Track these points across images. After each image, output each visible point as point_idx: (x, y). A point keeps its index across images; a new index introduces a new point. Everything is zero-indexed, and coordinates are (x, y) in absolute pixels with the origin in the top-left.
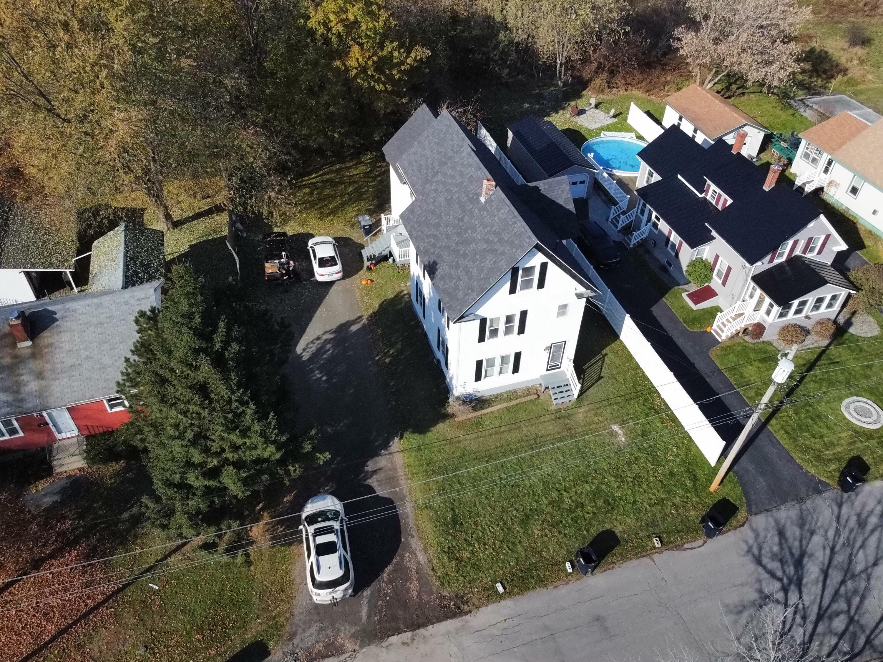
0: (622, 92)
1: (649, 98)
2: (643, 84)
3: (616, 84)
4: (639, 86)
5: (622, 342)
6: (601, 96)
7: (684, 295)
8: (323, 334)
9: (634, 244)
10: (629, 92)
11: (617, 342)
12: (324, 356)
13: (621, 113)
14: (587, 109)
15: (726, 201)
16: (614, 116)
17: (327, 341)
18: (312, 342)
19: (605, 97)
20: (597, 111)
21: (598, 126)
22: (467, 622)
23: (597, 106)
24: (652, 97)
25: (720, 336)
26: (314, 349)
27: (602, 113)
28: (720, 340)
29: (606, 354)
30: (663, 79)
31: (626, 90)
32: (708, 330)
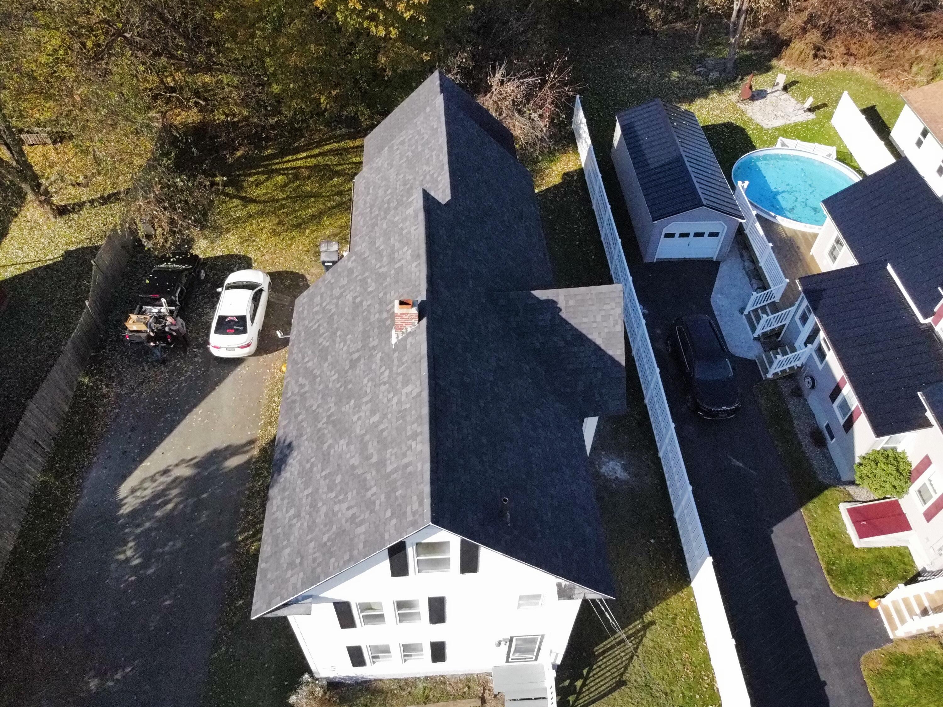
0: (837, 67)
1: (880, 82)
2: (877, 57)
3: (831, 52)
4: (868, 59)
6: (799, 70)
7: (843, 507)
8: (177, 465)
9: (776, 374)
10: (849, 67)
12: (158, 513)
13: (825, 105)
14: (769, 91)
16: (811, 110)
17: (177, 481)
18: (153, 479)
19: (806, 73)
20: (785, 96)
21: (778, 123)
23: (785, 89)
24: (885, 80)
25: (894, 628)
26: (148, 493)
27: (792, 100)
28: (891, 637)
29: (652, 623)
30: (913, 51)
31: (844, 64)
32: (873, 604)
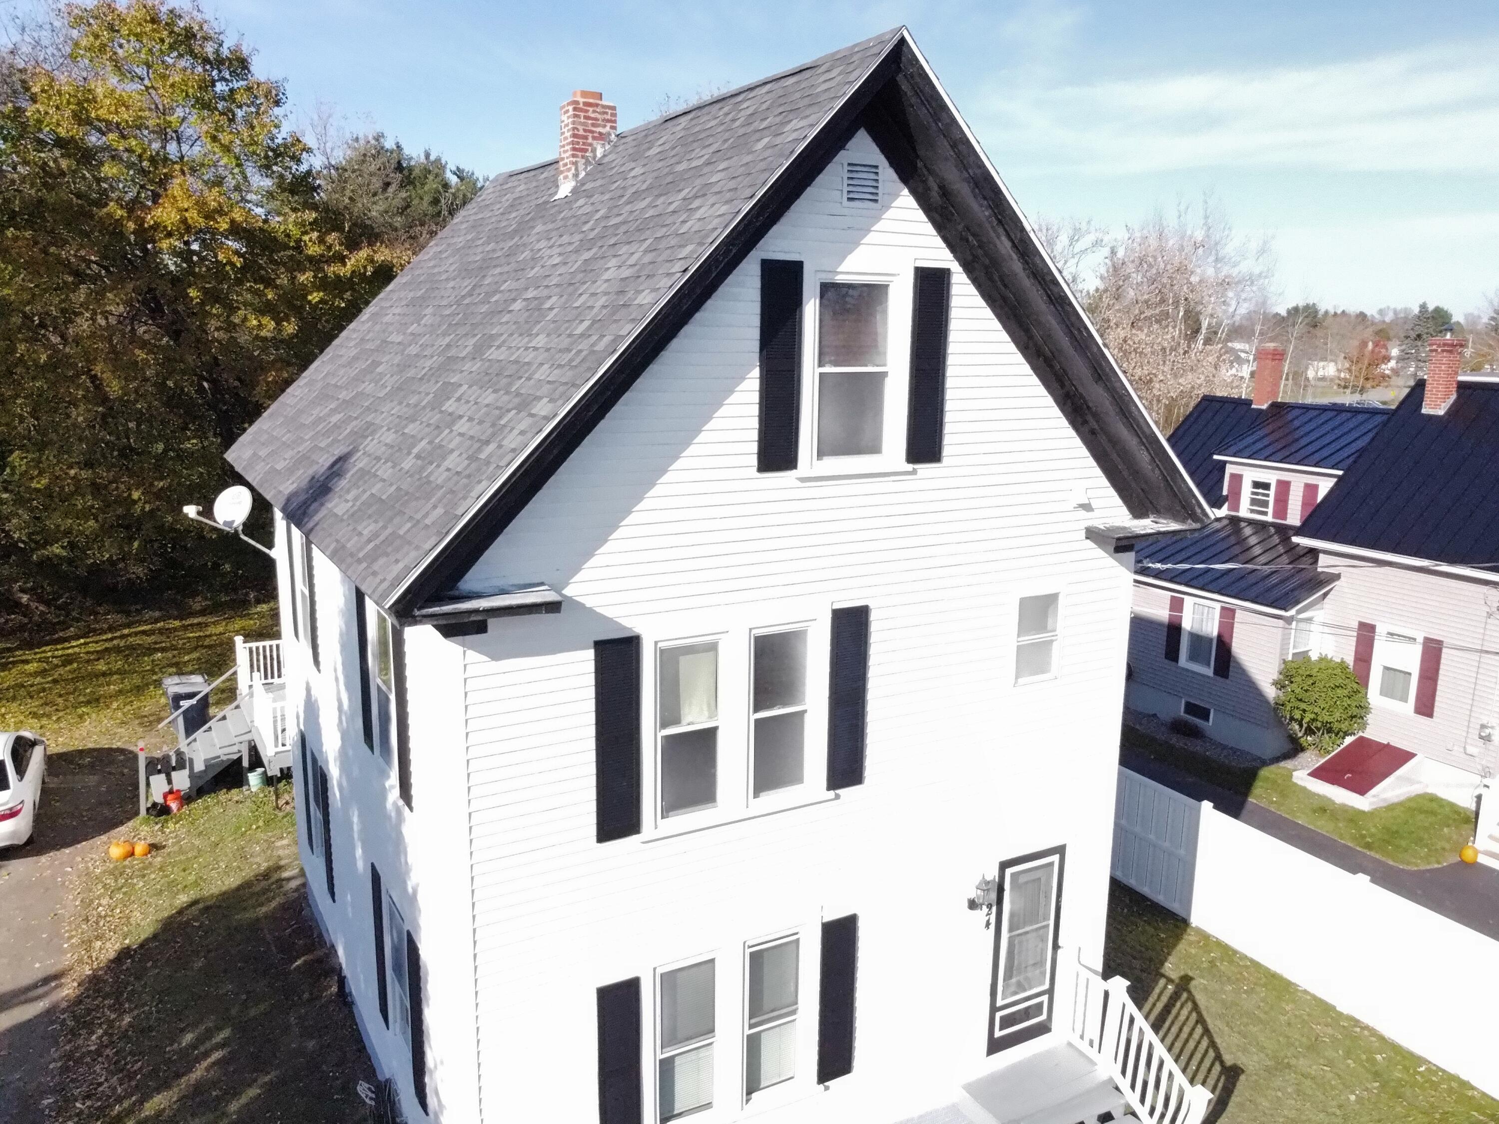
5: (1205, 937)
7: (1302, 778)
11: (1190, 937)
15: (1311, 489)
32: (1467, 856)
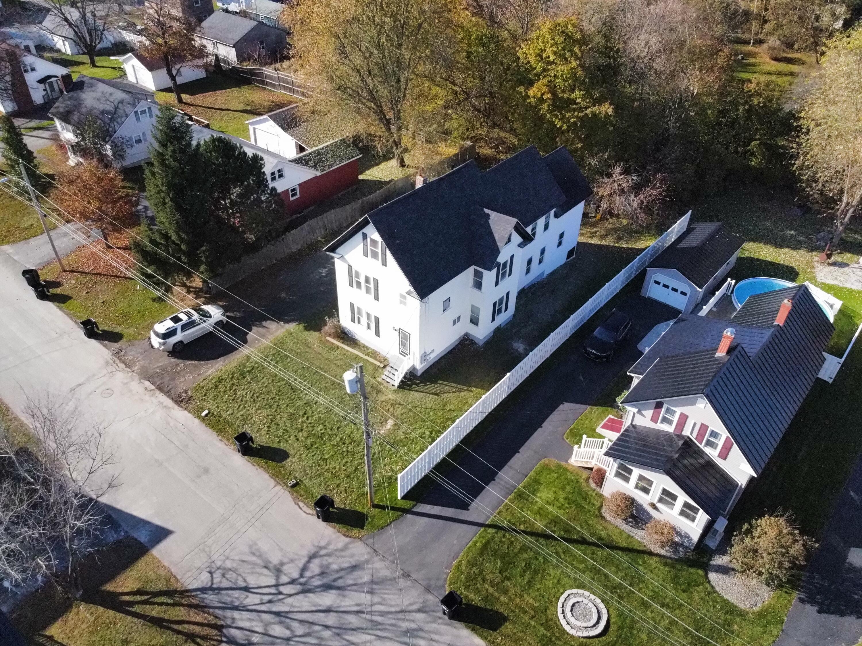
7: (609, 417)
22: (173, 408)
